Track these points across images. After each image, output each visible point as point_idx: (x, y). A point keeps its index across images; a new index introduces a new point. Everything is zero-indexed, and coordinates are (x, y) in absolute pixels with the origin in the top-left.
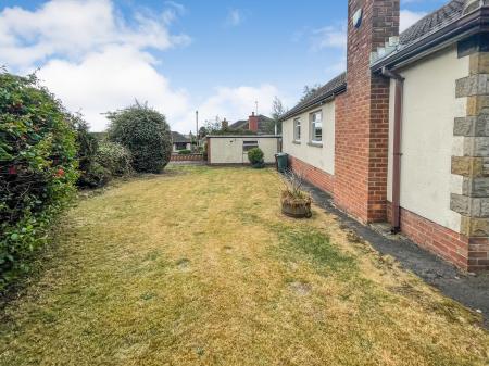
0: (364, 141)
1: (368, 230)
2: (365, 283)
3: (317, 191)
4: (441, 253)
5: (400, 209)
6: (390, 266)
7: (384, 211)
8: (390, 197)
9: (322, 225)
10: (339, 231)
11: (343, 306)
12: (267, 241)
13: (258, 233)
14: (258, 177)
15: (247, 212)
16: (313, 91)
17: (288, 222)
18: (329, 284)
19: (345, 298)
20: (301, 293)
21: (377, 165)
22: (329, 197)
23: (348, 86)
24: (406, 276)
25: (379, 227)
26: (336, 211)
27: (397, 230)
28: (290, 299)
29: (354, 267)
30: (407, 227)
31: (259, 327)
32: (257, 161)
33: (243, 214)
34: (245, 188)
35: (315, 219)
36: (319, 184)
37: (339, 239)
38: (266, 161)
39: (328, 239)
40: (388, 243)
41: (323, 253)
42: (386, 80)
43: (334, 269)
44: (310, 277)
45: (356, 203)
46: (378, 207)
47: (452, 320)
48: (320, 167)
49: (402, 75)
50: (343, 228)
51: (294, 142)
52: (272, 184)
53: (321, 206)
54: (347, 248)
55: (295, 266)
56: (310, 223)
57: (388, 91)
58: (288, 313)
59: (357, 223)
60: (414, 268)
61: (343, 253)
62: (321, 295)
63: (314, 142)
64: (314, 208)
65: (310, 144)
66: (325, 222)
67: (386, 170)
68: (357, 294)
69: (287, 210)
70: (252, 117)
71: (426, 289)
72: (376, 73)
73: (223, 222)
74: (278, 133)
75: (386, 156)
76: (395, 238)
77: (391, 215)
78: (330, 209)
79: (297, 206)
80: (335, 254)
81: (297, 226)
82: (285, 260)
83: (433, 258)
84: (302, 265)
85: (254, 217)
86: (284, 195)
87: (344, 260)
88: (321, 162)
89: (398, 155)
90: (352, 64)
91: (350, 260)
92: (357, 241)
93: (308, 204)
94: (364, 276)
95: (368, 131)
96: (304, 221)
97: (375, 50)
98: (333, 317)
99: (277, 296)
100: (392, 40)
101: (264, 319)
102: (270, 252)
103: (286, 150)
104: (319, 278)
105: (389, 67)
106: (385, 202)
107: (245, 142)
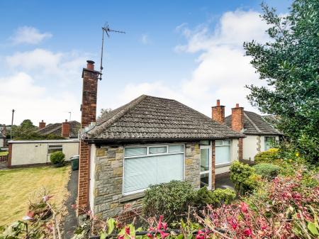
27: (88, 217)
70: (65, 123)
89: (89, 179)
100: (92, 124)
107: (50, 146)
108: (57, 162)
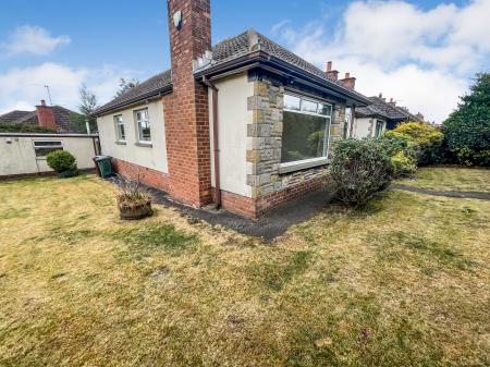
0: (192, 140)
1: (201, 212)
2: (208, 248)
3: (153, 190)
4: (243, 213)
5: (220, 192)
6: (219, 231)
7: (210, 195)
8: (214, 184)
9: (165, 218)
10: (181, 219)
11: (197, 270)
12: (113, 250)
13: (98, 247)
14: (73, 187)
15: (73, 229)
16: (131, 85)
17: (130, 225)
18: (182, 261)
19: (197, 264)
20: (162, 278)
21: (203, 160)
22: (166, 193)
23: (175, 88)
24: (229, 233)
25: (208, 208)
26: (174, 205)
27: (219, 206)
28: (155, 286)
29: (197, 241)
30: (225, 203)
31: (132, 323)
32: (64, 168)
33: (67, 234)
34: (56, 204)
35: (157, 215)
36: (153, 184)
37: (182, 225)
38: (79, 167)
39: (173, 228)
40: (215, 217)
41: (172, 240)
42: (206, 87)
43: (184, 248)
44: (167, 262)
45: (190, 194)
46: (206, 193)
47: (253, 246)
48: (152, 167)
49: (217, 86)
50: (182, 216)
51: (118, 143)
52: (97, 192)
53: (159, 203)
54: (190, 230)
55: (150, 260)
56: (154, 220)
57: (207, 98)
58: (156, 297)
59: (192, 209)
60: (232, 227)
61: (187, 234)
62: (180, 270)
63: (142, 142)
64: (154, 206)
65: (138, 145)
66: (166, 216)
67: (209, 164)
68: (204, 258)
69: (128, 214)
70: (42, 108)
71: (239, 236)
72: (198, 80)
73: (36, 252)
74: (92, 131)
75: (209, 152)
76: (219, 212)
77: (215, 197)
78: (168, 204)
79: (137, 208)
80: (182, 237)
81: (142, 226)
82: (139, 258)
83: (240, 218)
84: (157, 256)
85: (86, 233)
86: (122, 199)
87: (189, 239)
88: (153, 162)
89: (217, 151)
90: (176, 66)
91: (193, 237)
92: (196, 222)
93: (149, 204)
94: (205, 244)
95: (195, 132)
96: (147, 220)
97: (196, 59)
98: (192, 280)
99: (142, 290)
100: (208, 54)
101: (135, 314)
102: (120, 259)
103: (107, 152)
104: (174, 259)
105: (208, 77)
106: (210, 188)
107: (36, 144)
108: (64, 169)
